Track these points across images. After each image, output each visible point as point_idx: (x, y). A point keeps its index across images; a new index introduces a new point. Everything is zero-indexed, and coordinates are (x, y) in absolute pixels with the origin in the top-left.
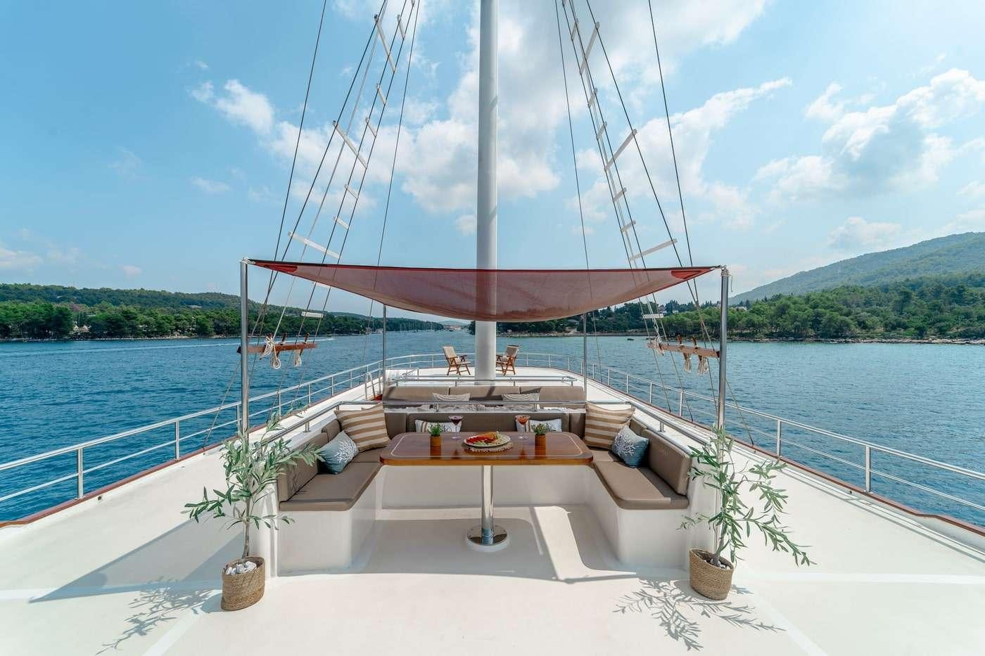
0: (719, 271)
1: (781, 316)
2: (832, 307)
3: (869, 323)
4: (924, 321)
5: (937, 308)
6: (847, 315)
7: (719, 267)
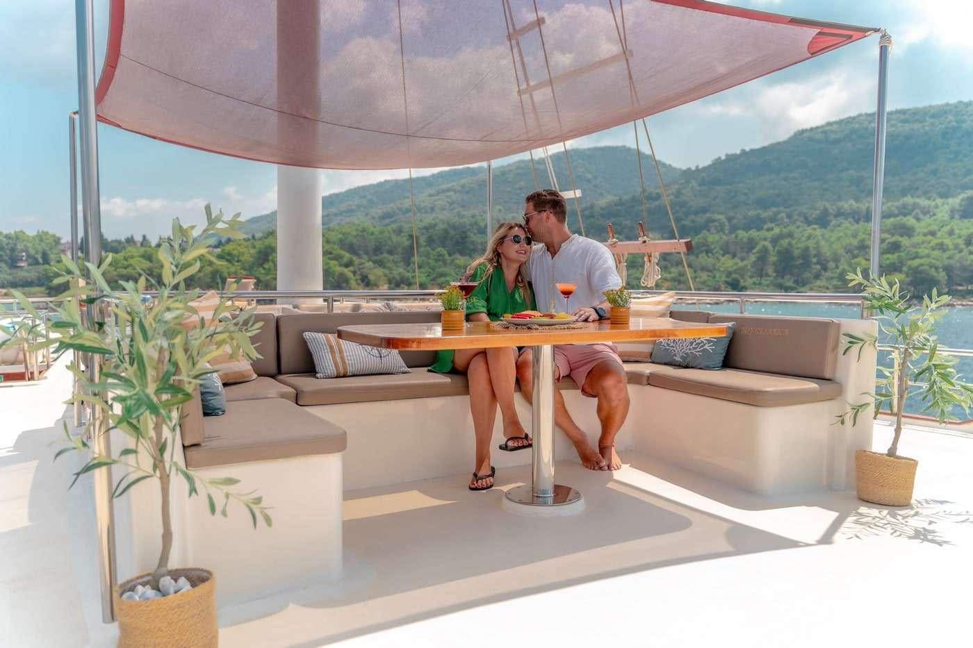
0: (879, 35)
1: (261, 265)
2: (331, 253)
3: (371, 277)
4: (429, 276)
5: (441, 258)
6: (347, 266)
7: (879, 30)
